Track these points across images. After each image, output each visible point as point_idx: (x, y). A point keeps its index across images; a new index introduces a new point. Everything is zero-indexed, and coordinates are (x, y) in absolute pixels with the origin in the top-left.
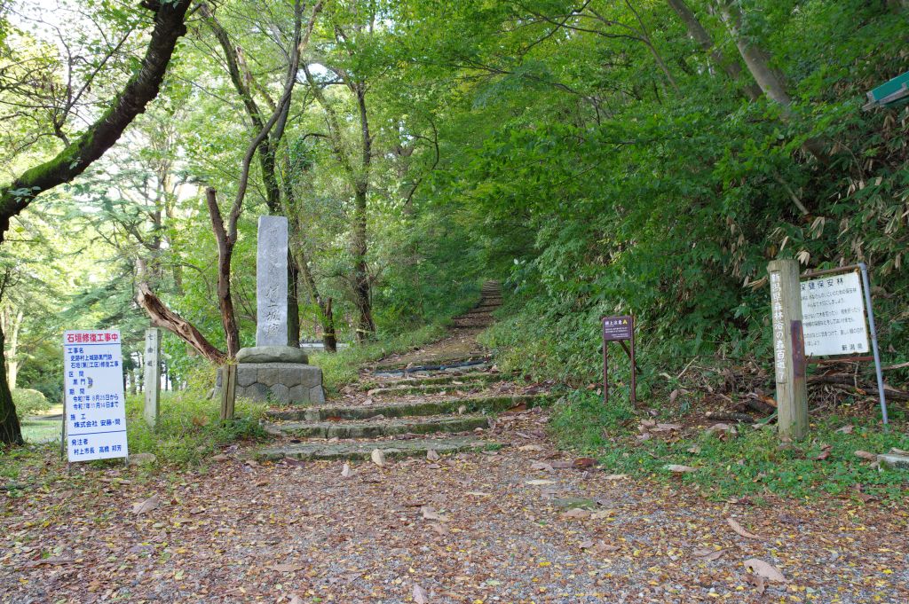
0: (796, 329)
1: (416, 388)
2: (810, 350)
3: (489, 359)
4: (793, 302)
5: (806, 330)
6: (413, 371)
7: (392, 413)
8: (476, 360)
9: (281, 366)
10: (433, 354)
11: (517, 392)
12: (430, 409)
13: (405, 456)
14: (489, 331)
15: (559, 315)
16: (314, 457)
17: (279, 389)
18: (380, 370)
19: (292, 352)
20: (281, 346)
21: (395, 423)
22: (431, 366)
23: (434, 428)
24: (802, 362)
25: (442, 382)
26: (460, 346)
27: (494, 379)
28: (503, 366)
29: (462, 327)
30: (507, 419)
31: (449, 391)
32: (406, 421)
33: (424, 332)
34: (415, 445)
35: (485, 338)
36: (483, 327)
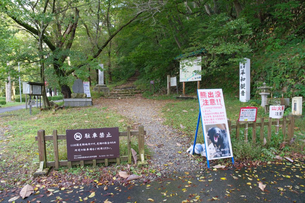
0: (170, 83)
1: (123, 91)
2: (171, 85)
3: (135, 87)
4: (170, 80)
5: (171, 83)
6: (121, 89)
7: (121, 94)
8: (133, 87)
9: (103, 87)
10: (125, 86)
11: (138, 92)
12: (126, 93)
13: (123, 98)
14: (135, 82)
15: (149, 79)
16: (112, 98)
17: (103, 91)
18: (116, 89)
19: (104, 85)
20: (103, 85)
21: (121, 95)
22: (125, 88)
23: (127, 96)
24: (170, 87)
25: (127, 90)
26: (130, 85)
27: (135, 90)
28: (137, 88)
29: (130, 81)
30: (137, 95)
31: (128, 92)
32: (122, 95)
33: (122, 82)
34: (124, 97)
35: (135, 83)
36: (134, 81)
